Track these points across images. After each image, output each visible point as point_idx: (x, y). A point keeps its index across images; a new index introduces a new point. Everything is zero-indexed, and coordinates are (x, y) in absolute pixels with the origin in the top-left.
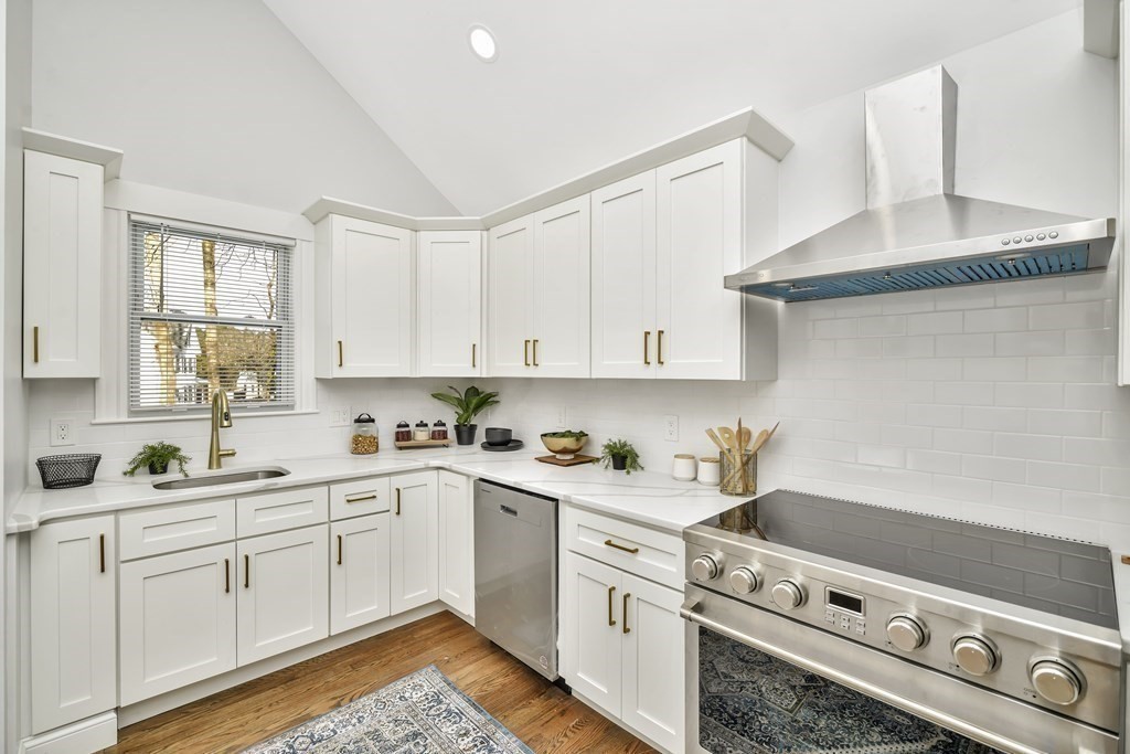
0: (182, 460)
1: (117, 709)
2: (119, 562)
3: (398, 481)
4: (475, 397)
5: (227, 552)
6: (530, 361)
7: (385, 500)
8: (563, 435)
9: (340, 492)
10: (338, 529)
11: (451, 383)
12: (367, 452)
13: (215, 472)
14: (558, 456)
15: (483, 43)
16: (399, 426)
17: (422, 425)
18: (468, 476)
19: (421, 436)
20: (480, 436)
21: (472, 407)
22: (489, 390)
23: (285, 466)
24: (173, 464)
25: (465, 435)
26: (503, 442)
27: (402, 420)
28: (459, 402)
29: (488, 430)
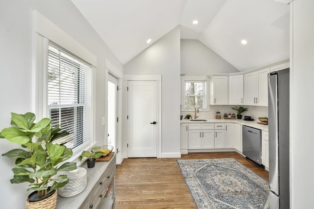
0: (192, 117)
1: (188, 149)
2: (188, 130)
3: (226, 124)
4: (242, 109)
5: (200, 131)
6: (256, 102)
7: (224, 127)
8: (264, 118)
9: (216, 125)
10: (216, 131)
11: (236, 106)
12: (219, 119)
13: (195, 120)
14: (263, 123)
15: (244, 42)
16: (225, 114)
17: (230, 114)
18: (241, 125)
19: (230, 116)
20: (243, 118)
21: (241, 111)
22: (245, 108)
23: (206, 120)
24: (190, 118)
25: (240, 117)
26: (249, 119)
27: (226, 113)
28: (238, 110)
29: (245, 116)
